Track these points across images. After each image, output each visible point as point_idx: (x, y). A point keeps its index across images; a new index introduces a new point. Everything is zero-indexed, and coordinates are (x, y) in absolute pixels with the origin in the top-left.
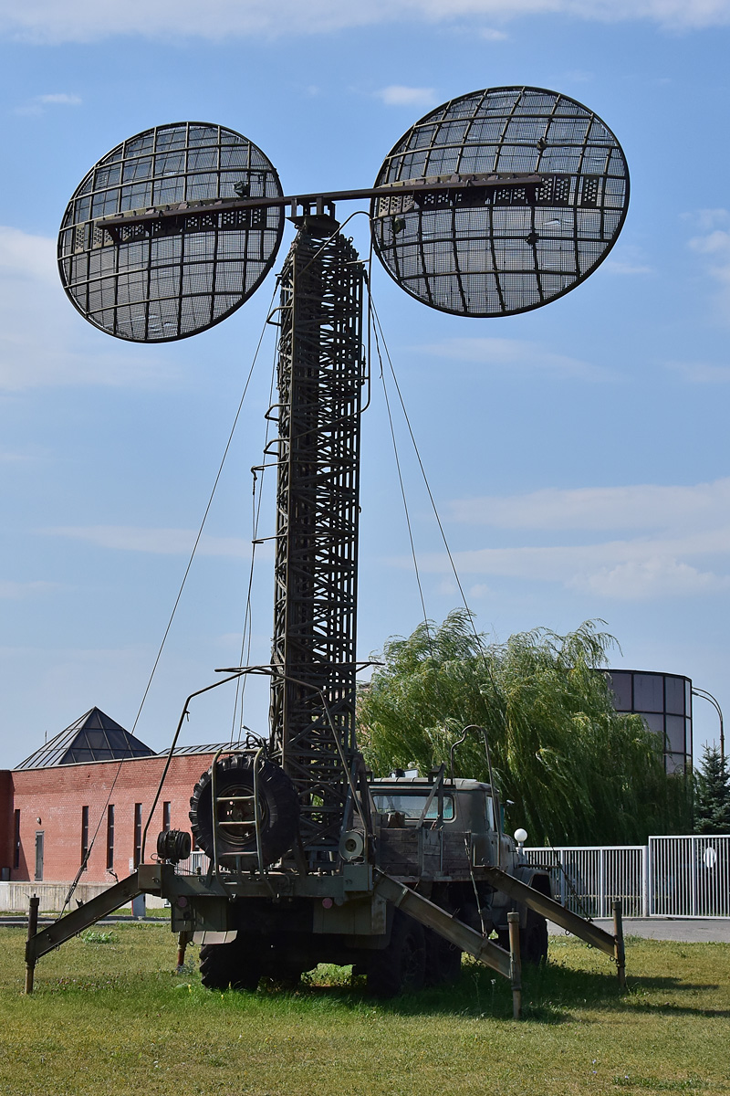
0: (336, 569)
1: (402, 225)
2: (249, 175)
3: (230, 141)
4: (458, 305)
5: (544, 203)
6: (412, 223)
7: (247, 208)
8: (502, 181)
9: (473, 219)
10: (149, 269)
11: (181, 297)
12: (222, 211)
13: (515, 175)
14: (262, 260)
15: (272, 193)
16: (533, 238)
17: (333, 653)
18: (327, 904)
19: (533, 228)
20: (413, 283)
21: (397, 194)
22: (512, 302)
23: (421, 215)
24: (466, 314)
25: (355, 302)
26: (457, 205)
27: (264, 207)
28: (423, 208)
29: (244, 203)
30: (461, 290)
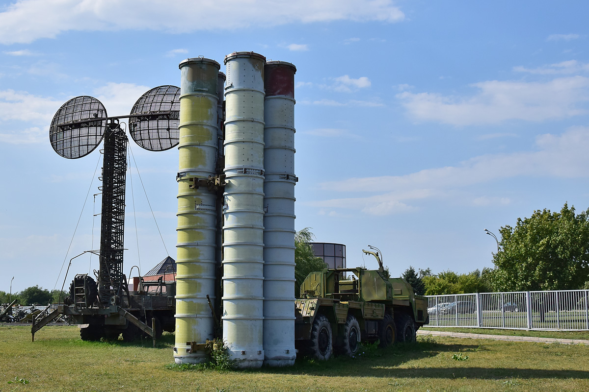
0: (118, 223)
1: (136, 125)
2: (98, 111)
3: (94, 101)
4: (150, 148)
5: (172, 119)
6: (138, 125)
7: (97, 121)
8: (161, 113)
9: (153, 124)
10: (71, 138)
11: (79, 146)
12: (90, 122)
13: (164, 111)
14: (101, 135)
15: (104, 116)
16: (168, 129)
17: (117, 246)
18: (106, 316)
19: (169, 126)
20: (139, 141)
21: (135, 117)
22: (164, 147)
23: (140, 123)
24: (152, 150)
25: (124, 147)
26: (149, 120)
27: (101, 120)
28: (141, 121)
29: (96, 119)
30: (151, 144)
